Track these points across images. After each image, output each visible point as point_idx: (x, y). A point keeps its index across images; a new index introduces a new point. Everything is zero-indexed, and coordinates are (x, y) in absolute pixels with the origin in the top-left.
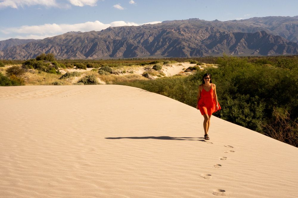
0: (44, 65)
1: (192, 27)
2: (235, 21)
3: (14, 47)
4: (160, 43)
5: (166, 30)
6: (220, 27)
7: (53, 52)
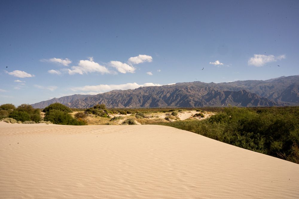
0: (99, 112)
1: (196, 87)
2: (225, 83)
3: (78, 100)
4: (174, 98)
5: (179, 89)
6: (215, 87)
7: (103, 103)
